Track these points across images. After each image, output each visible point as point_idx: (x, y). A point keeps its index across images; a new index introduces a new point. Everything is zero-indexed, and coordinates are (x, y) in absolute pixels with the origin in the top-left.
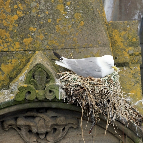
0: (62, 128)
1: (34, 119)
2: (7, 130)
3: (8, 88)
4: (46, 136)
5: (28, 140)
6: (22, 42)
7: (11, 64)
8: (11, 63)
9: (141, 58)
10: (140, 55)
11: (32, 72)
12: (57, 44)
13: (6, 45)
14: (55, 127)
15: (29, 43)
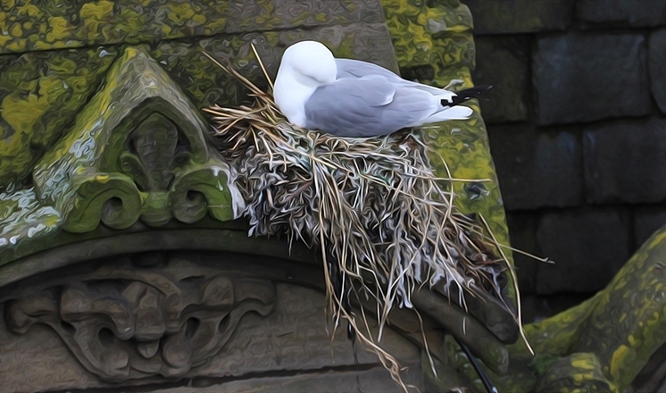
0: (220, 318)
1: (120, 290)
2: (23, 331)
3: (27, 182)
4: (160, 350)
5: (96, 364)
6: (75, 16)
7: (35, 97)
8: (36, 92)
9: (473, 48)
10: (469, 36)
11: (129, 127)
12: (201, 19)
13: (17, 30)
14: (196, 315)
15: (99, 17)
